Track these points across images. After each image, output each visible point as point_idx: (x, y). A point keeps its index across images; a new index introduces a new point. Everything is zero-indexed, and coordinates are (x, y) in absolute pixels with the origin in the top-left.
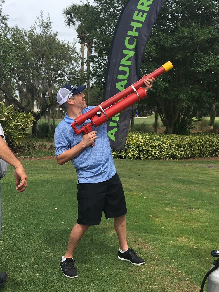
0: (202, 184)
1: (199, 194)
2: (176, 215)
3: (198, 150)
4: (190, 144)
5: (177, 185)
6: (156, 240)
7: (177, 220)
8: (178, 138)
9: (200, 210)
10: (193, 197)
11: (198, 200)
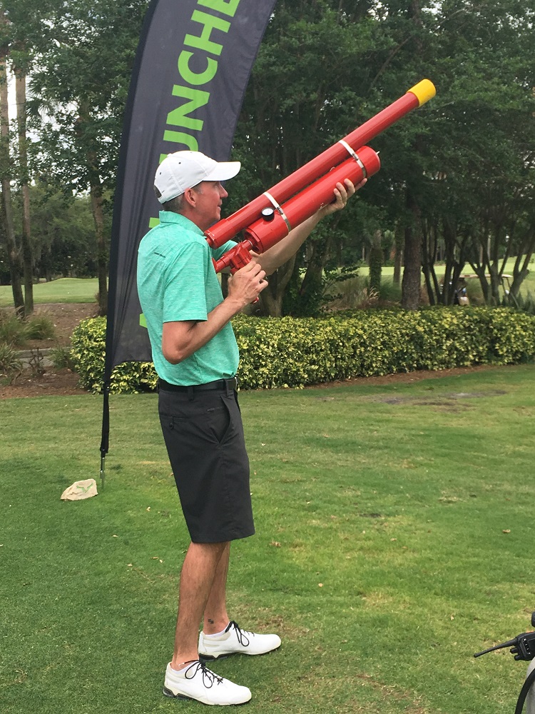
0: (386, 447)
1: (385, 476)
2: (342, 537)
3: (353, 357)
4: (332, 342)
5: (320, 455)
6: (309, 607)
7: (348, 550)
8: (300, 326)
9: (398, 518)
10: (374, 486)
11: (388, 492)
